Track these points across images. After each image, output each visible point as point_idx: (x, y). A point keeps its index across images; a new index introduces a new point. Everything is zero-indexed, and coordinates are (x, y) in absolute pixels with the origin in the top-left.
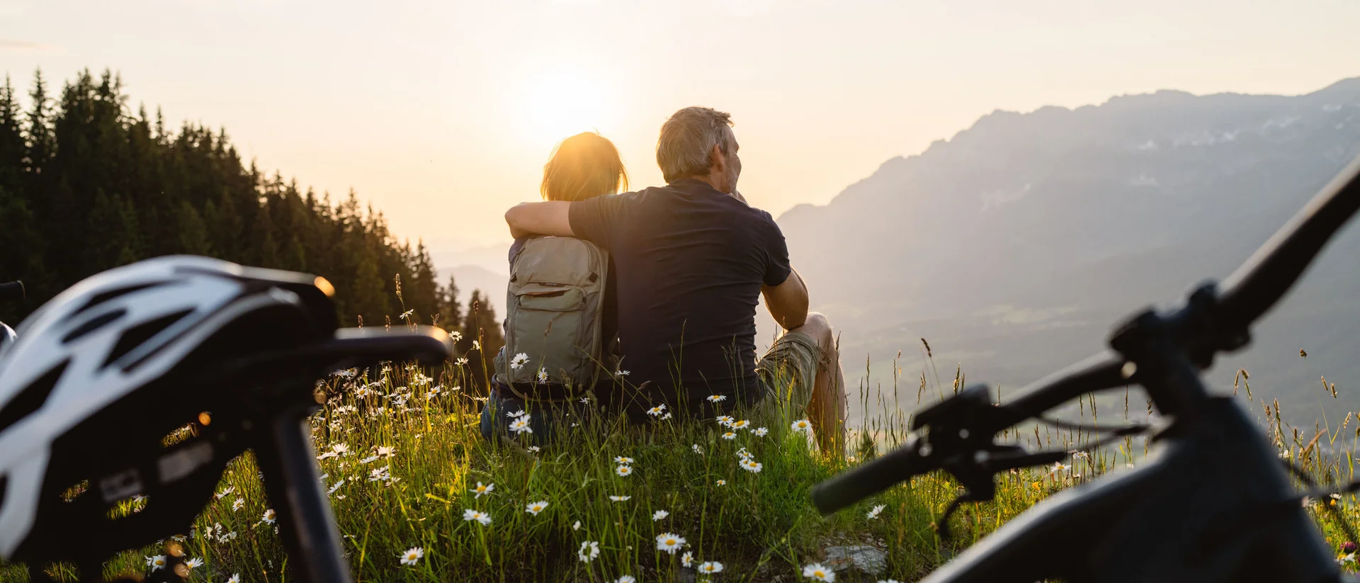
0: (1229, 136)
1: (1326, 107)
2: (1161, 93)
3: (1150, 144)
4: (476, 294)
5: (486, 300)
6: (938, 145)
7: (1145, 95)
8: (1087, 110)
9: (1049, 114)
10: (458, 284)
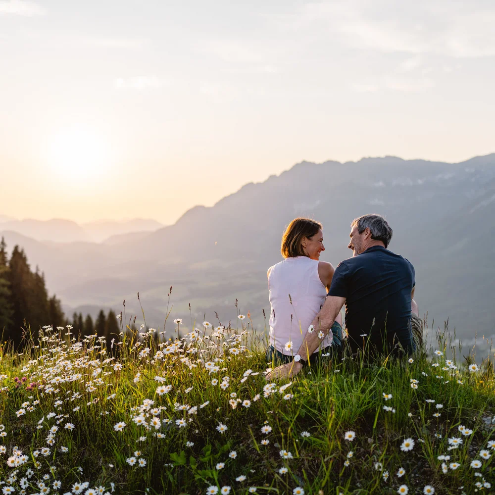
0: (420, 182)
1: (467, 170)
2: (388, 157)
3: (381, 184)
4: (16, 248)
5: (22, 252)
6: (272, 177)
7: (379, 158)
8: (350, 164)
9: (331, 164)
10: (6, 241)
